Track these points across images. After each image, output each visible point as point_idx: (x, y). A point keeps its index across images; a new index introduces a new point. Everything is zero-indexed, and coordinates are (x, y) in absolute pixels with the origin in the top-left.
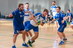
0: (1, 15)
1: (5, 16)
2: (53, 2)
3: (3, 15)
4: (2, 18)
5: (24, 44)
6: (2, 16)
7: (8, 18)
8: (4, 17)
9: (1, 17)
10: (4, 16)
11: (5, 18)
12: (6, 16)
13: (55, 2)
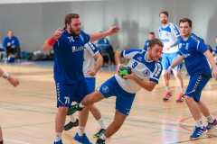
0: (22, 50)
1: (32, 54)
2: (163, 15)
3: (27, 51)
4: (24, 58)
5: (80, 135)
6: (24, 52)
7: (42, 59)
8: (30, 57)
9: (22, 56)
10: (29, 54)
11: (33, 58)
12: (35, 53)
13: (166, 13)
